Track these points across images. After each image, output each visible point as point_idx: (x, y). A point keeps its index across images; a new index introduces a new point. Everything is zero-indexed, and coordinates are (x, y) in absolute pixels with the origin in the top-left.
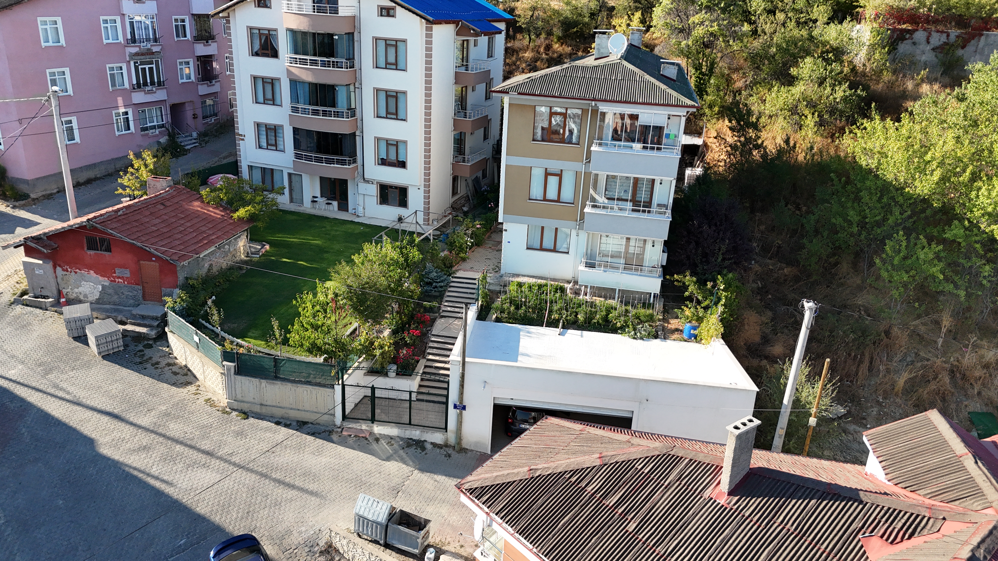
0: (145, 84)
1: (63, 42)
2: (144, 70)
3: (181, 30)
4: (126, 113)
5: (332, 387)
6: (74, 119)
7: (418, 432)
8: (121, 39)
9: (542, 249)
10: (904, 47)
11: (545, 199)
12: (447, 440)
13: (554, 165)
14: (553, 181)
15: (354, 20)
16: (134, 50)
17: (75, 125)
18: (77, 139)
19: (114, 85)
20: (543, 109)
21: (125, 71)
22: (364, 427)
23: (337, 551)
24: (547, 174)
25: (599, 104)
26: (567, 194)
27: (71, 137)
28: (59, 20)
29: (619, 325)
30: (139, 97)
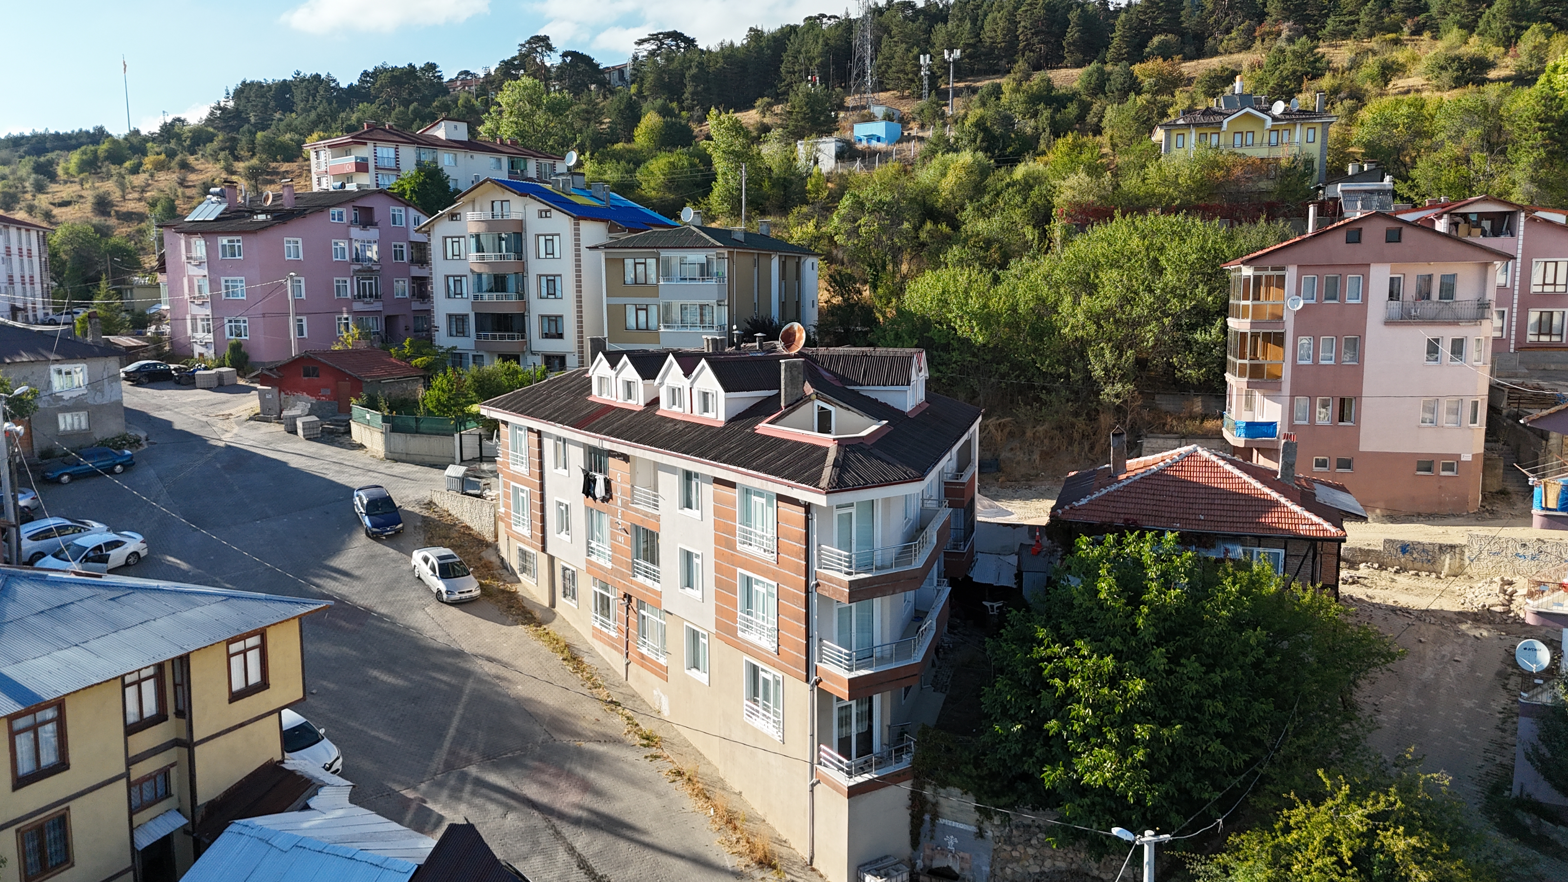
0: (365, 296)
1: (301, 257)
2: (364, 284)
3: (398, 254)
4: (347, 319)
6: (304, 319)
8: (347, 258)
11: (637, 329)
14: (642, 315)
15: (521, 223)
16: (358, 267)
17: (305, 323)
18: (306, 335)
19: (339, 294)
21: (348, 284)
24: (637, 310)
27: (301, 333)
28: (300, 241)
30: (358, 306)
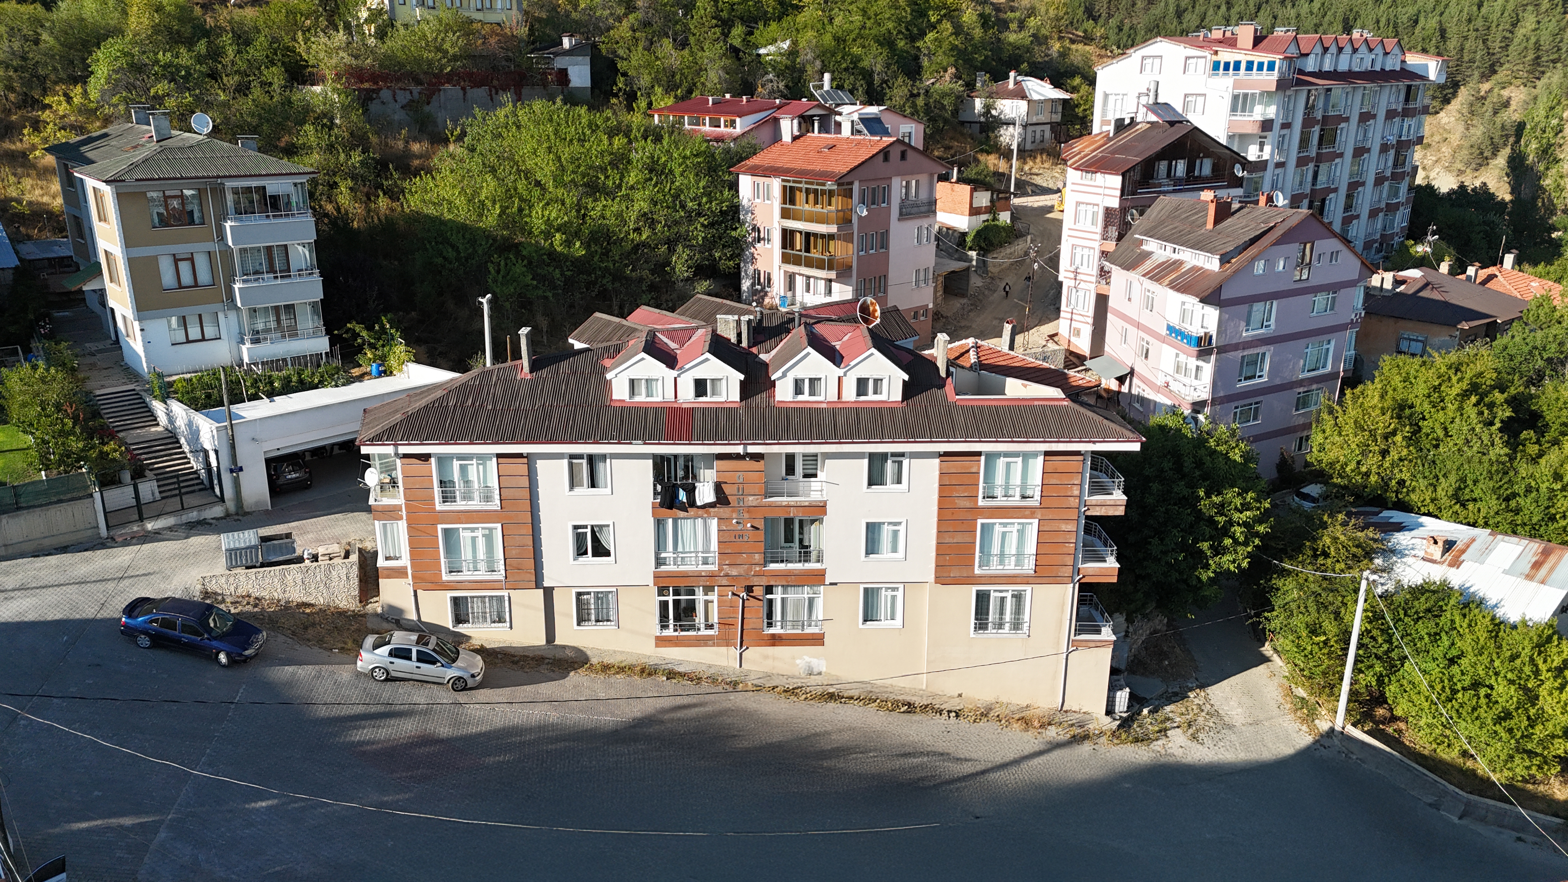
5: (91, 495)
7: (195, 513)
9: (188, 341)
10: (374, 107)
11: (181, 287)
12: (227, 510)
13: (182, 249)
14: (184, 267)
20: (154, 195)
22: (135, 529)
23: (216, 594)
24: (176, 261)
25: (224, 180)
26: (204, 276)
29: (316, 381)
